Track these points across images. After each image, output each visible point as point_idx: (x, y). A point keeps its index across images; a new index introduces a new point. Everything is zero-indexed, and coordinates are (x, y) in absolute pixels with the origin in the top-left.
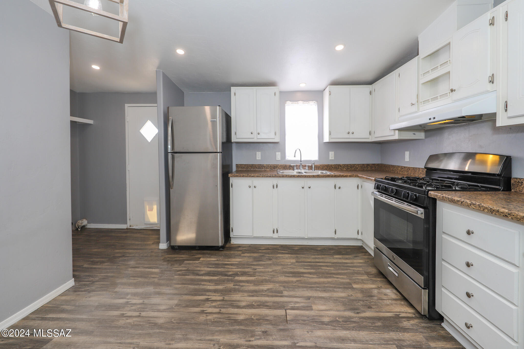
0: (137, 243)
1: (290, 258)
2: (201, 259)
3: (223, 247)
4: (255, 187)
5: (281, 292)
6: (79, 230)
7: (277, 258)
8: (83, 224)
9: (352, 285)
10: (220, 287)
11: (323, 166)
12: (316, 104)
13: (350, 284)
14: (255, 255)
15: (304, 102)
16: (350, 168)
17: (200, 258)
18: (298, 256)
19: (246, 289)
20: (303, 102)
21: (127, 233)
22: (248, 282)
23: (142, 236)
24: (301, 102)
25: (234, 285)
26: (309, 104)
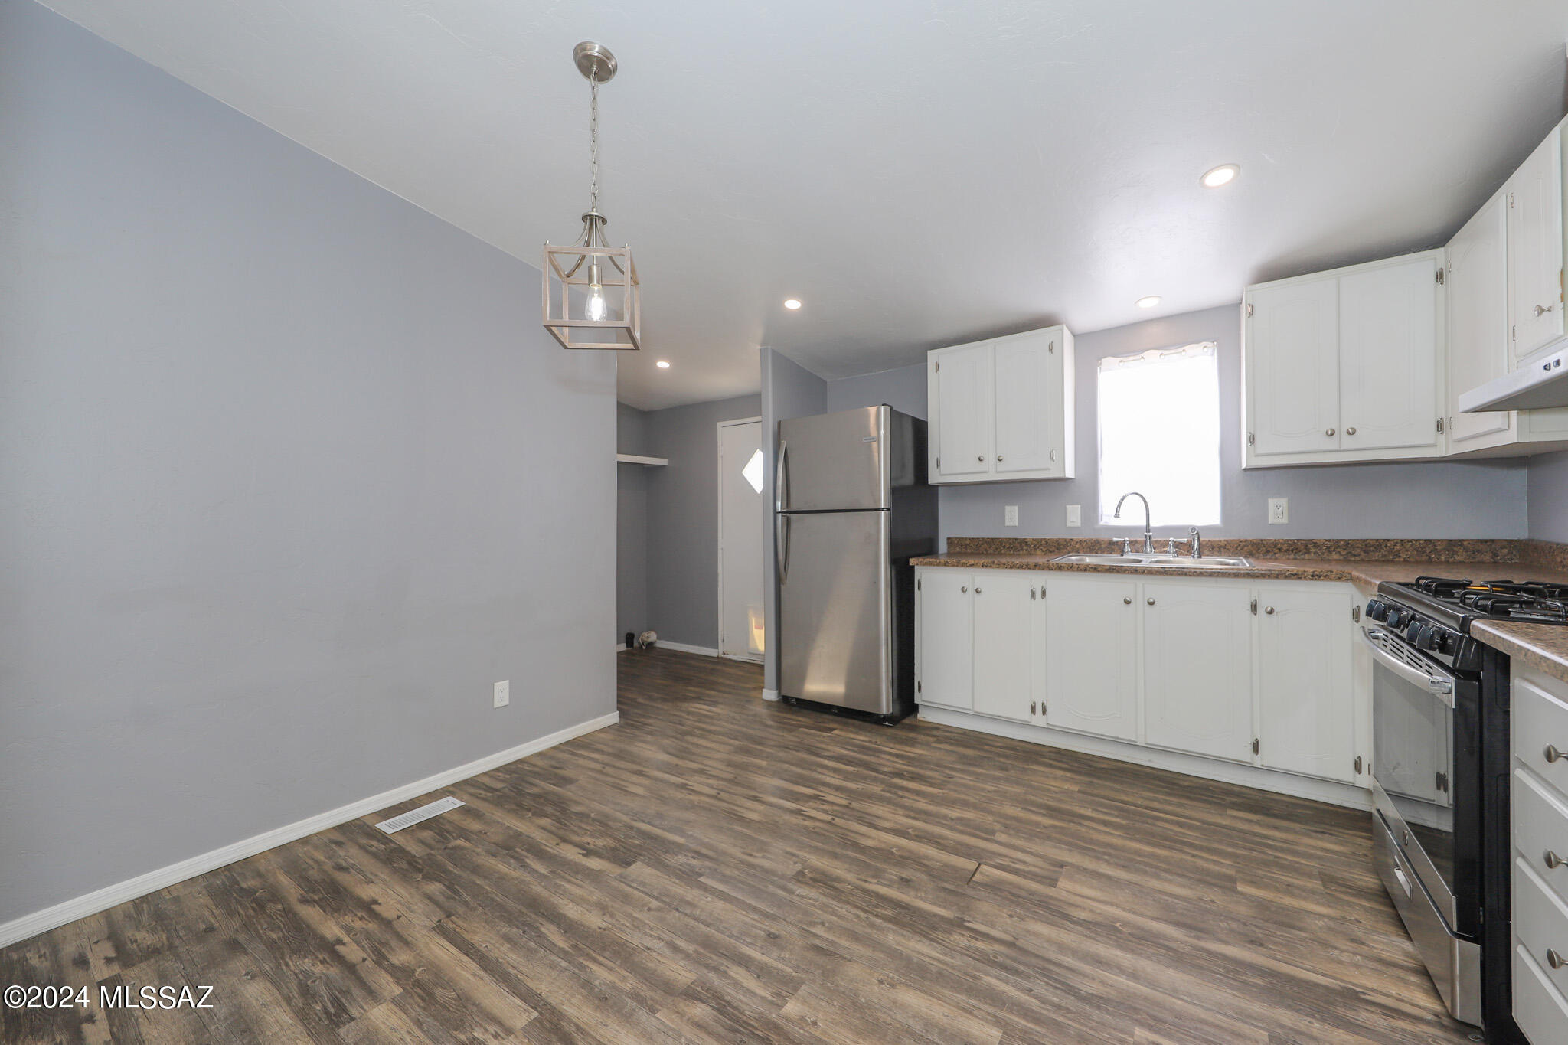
0: (728, 682)
1: (1066, 780)
2: (836, 732)
3: (892, 720)
4: (978, 591)
5: (993, 833)
6: (644, 648)
7: (1025, 771)
8: (650, 640)
9: (1236, 884)
10: (853, 786)
11: (1240, 545)
12: (1214, 350)
13: (1232, 880)
14: (970, 752)
15: (1165, 352)
16: (1362, 553)
17: (834, 729)
18: (1095, 781)
19: (907, 804)
20: (1160, 352)
21: (717, 663)
22: (918, 793)
23: (741, 673)
24: (1152, 355)
25: (882, 790)
26: (1184, 353)
